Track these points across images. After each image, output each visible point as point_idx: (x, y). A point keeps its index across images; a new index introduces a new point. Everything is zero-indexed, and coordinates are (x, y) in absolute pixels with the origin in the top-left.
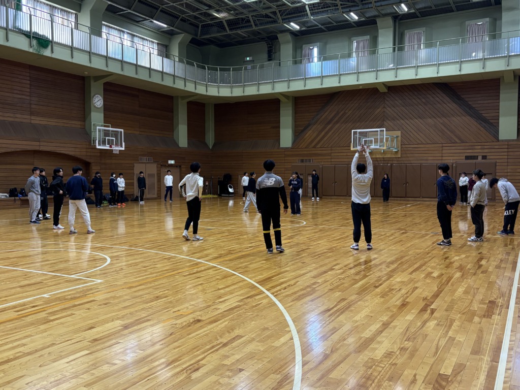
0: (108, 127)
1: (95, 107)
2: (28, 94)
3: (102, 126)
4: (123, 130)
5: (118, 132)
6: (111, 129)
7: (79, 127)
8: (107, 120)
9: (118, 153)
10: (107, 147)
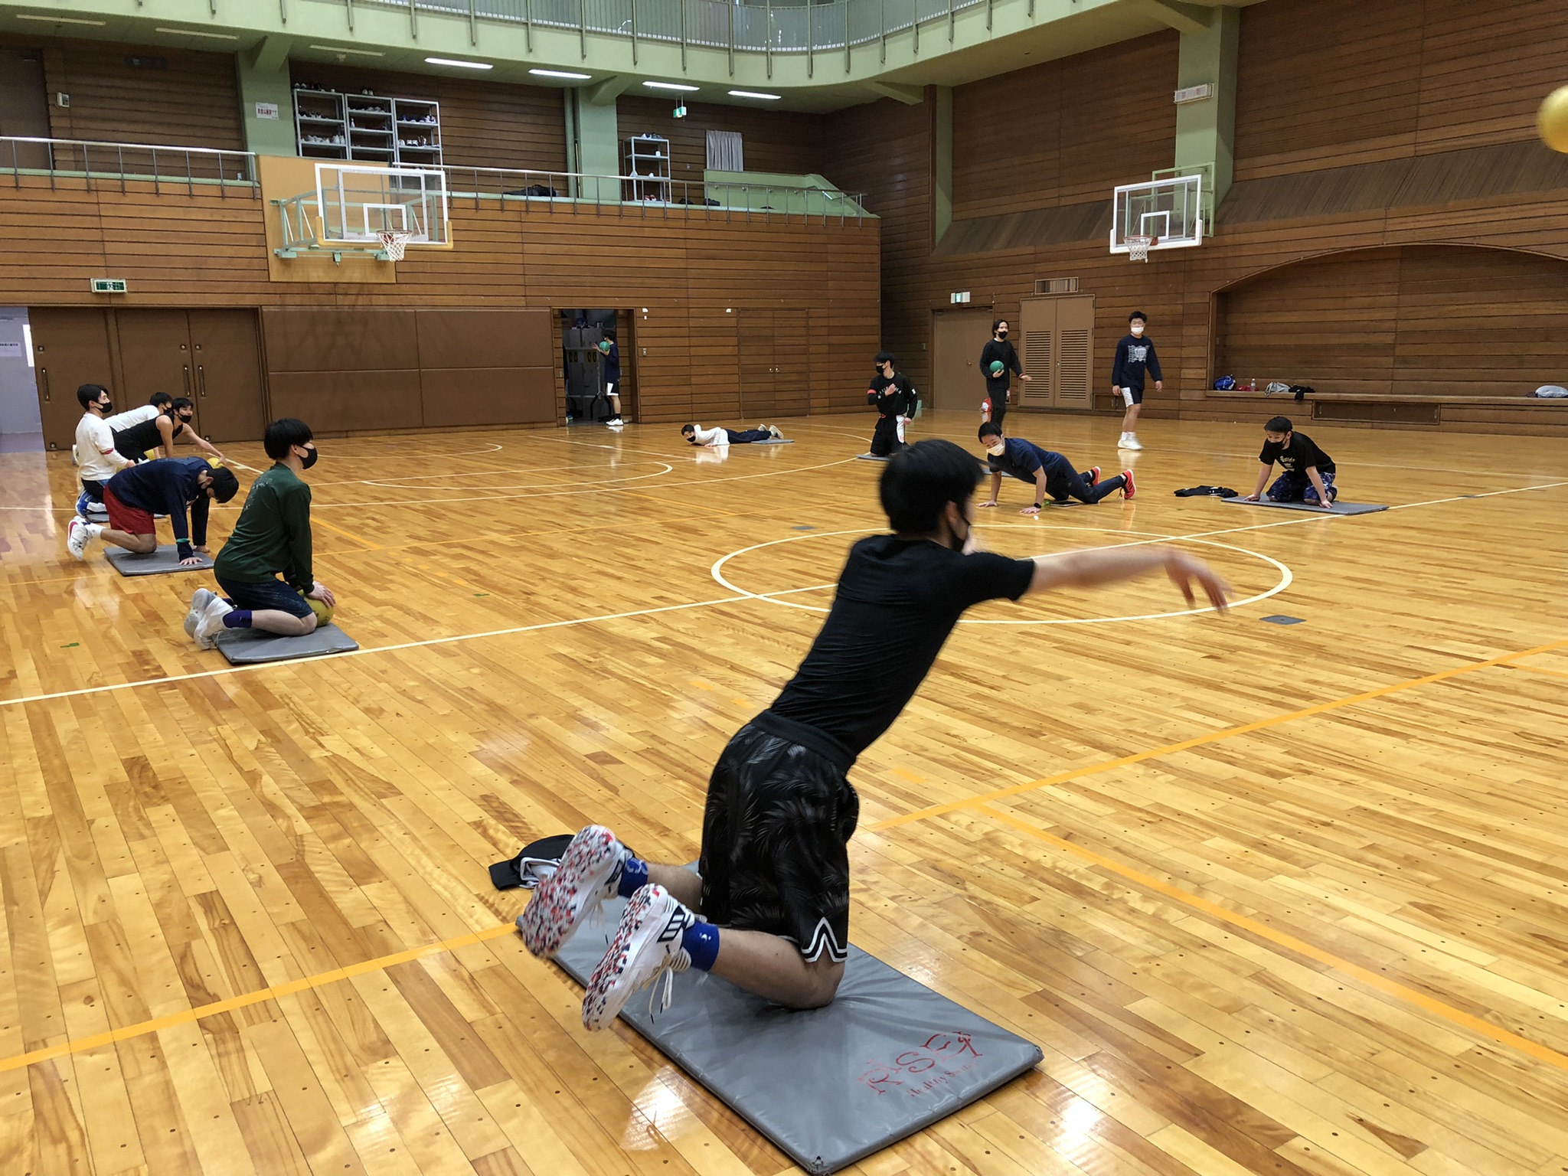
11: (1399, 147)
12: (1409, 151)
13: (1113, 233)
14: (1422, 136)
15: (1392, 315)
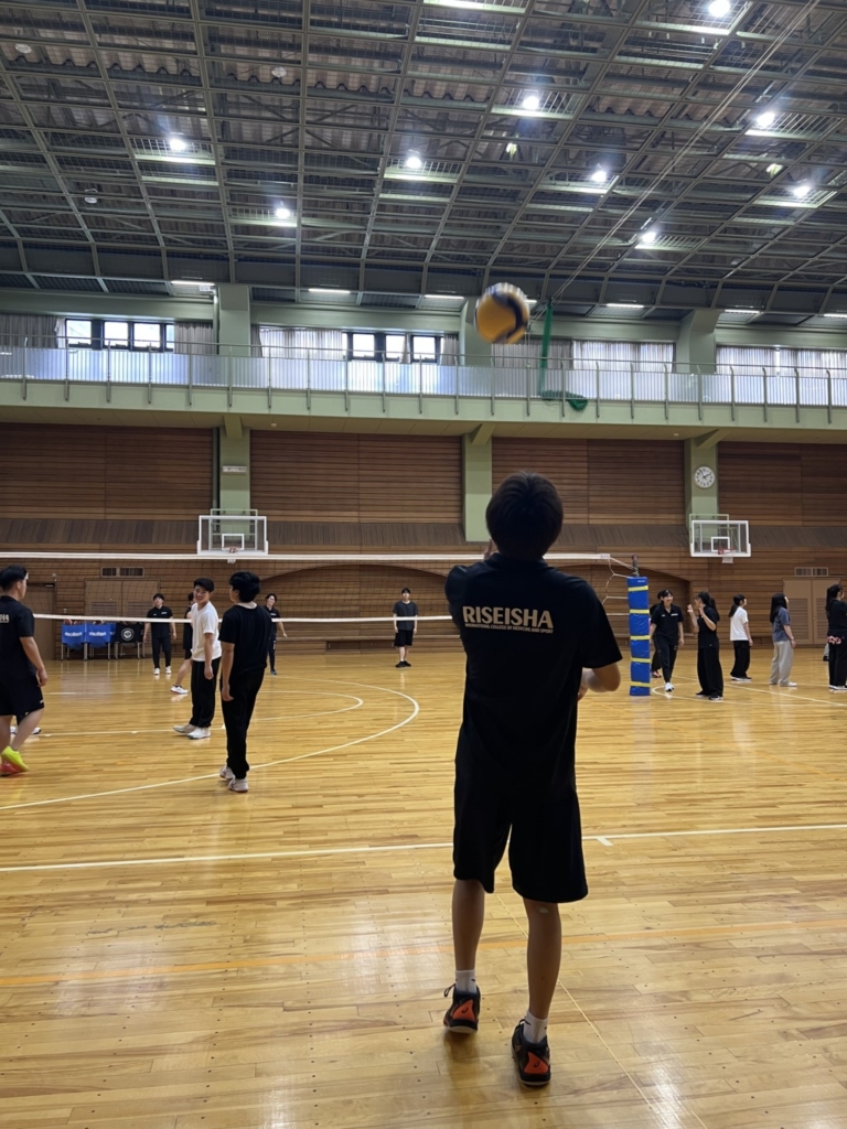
0: (725, 519)
1: (699, 487)
2: (585, 481)
3: (713, 518)
4: (746, 522)
5: (736, 526)
6: (728, 522)
7: (674, 522)
8: (724, 507)
9: (731, 561)
10: (713, 553)
11: (351, 517)
12: (355, 520)
13: (199, 543)
14: (362, 514)
15: (357, 597)
